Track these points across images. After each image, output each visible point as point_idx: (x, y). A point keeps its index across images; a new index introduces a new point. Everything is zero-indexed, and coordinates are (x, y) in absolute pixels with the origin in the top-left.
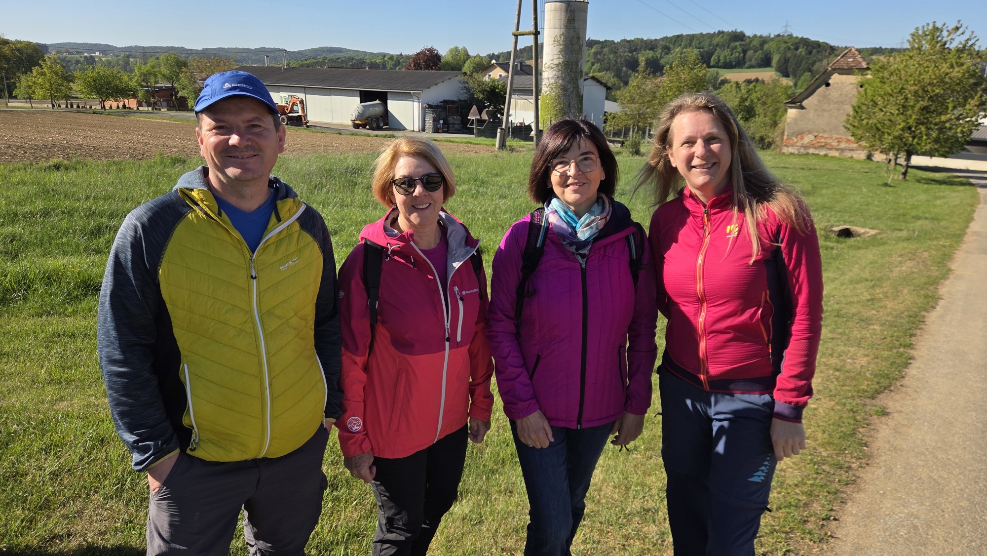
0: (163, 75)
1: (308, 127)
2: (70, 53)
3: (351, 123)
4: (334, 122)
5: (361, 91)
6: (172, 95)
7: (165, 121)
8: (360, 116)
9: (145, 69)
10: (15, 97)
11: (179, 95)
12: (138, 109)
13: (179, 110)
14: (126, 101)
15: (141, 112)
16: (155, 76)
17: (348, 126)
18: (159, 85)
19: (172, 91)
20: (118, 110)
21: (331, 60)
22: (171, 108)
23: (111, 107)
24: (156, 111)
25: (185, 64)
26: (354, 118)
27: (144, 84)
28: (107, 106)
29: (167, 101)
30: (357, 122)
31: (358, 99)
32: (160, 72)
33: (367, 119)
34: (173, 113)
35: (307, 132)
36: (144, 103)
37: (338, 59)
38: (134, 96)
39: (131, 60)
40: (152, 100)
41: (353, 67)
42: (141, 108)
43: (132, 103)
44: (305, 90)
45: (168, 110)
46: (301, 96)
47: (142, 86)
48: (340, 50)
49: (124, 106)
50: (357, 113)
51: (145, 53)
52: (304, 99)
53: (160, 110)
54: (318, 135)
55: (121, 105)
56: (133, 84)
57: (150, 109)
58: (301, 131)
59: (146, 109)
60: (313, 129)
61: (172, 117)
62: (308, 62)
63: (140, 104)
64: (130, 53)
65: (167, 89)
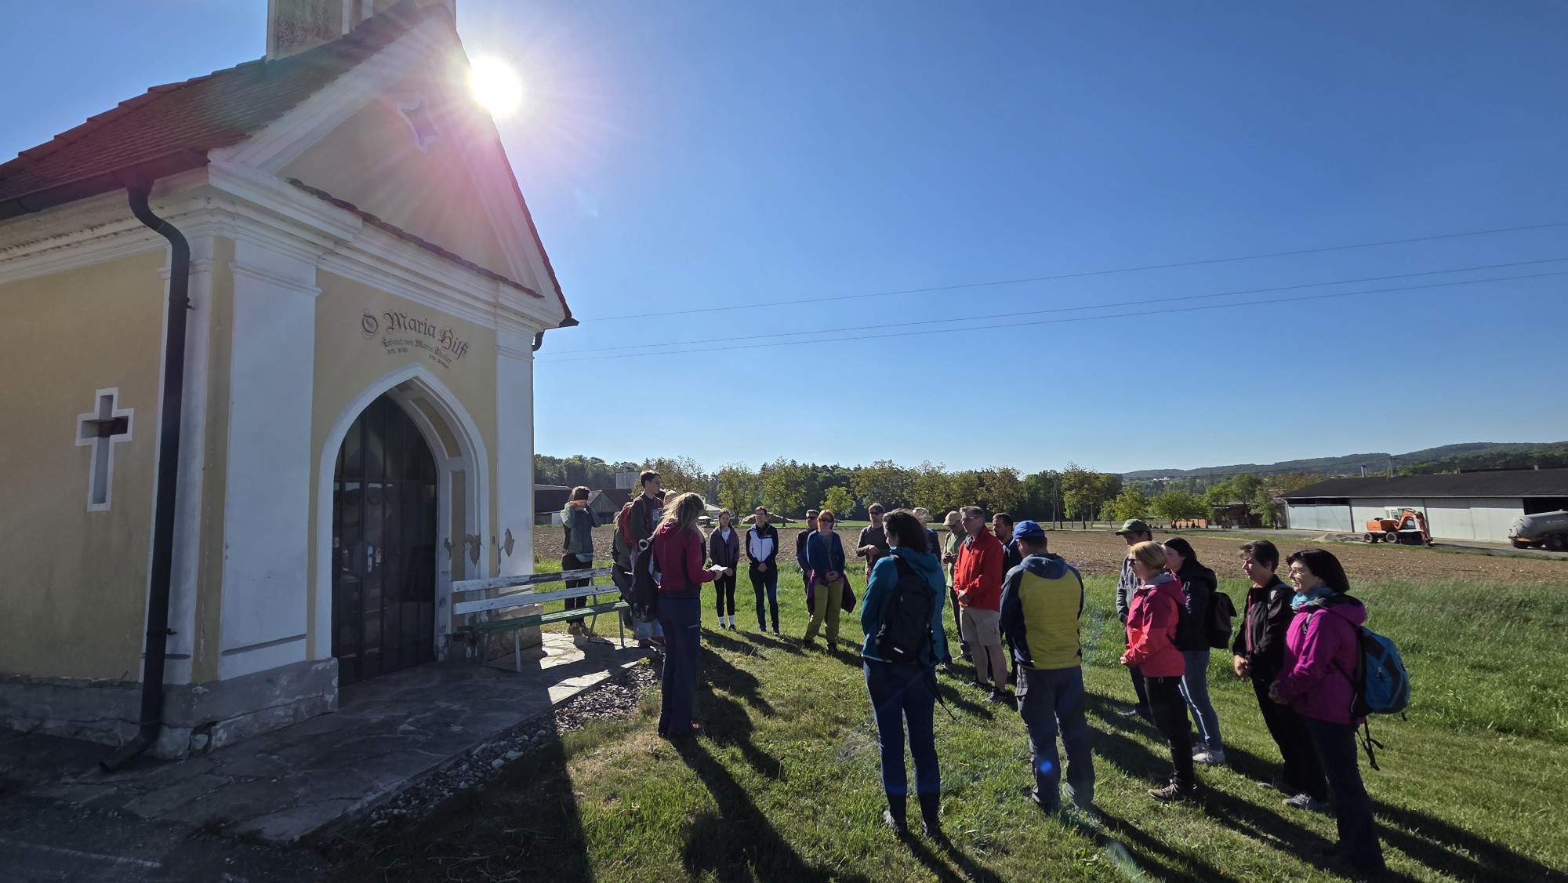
0: (1235, 494)
1: (1432, 545)
2: (1141, 479)
3: (1509, 541)
4: (1478, 539)
5: (1525, 499)
8: (1526, 531)
9: (1215, 490)
10: (1099, 520)
12: (1207, 527)
13: (1252, 527)
14: (1196, 521)
15: (1213, 531)
16: (1226, 495)
17: (1505, 544)
18: (1230, 503)
19: (1244, 509)
20: (1187, 529)
22: (1244, 524)
23: (1180, 527)
24: (1227, 529)
25: (1259, 482)
26: (1514, 534)
28: (1178, 524)
29: (1238, 519)
30: (1521, 540)
31: (1523, 510)
32: (1232, 492)
34: (1247, 531)
35: (1430, 552)
36: (1213, 522)
38: (1204, 516)
42: (1210, 527)
43: (1202, 523)
44: (1425, 502)
45: (1240, 528)
46: (1420, 509)
47: (1213, 506)
49: (1193, 525)
52: (1423, 513)
53: (1231, 528)
55: (1190, 524)
57: (1220, 527)
58: (1420, 553)
59: (1216, 527)
60: (1441, 548)
63: (1209, 523)
65: (1238, 507)
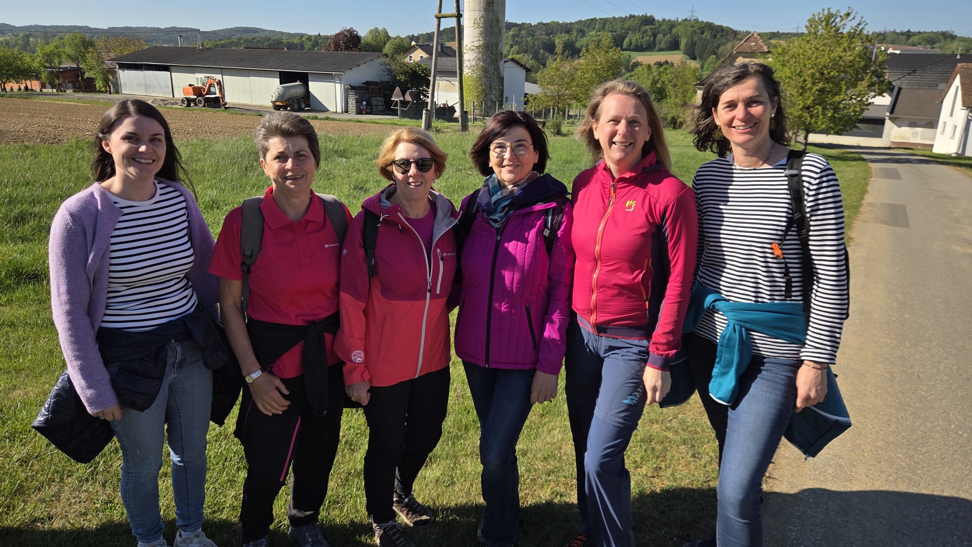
0: (68, 55)
1: (226, 108)
3: (271, 105)
4: (254, 104)
5: (279, 71)
6: (78, 76)
7: (72, 103)
8: (280, 97)
9: (49, 49)
11: (86, 75)
12: (41, 91)
13: (87, 92)
14: (28, 83)
15: (46, 94)
16: (59, 56)
17: (269, 107)
18: (63, 66)
19: (77, 72)
20: (19, 92)
21: (247, 41)
22: (77, 89)
23: (12, 90)
24: (61, 93)
25: (91, 44)
26: (274, 99)
27: (47, 64)
28: (8, 89)
29: (73, 82)
30: (277, 104)
31: (278, 80)
32: (65, 53)
33: (288, 100)
34: (80, 95)
35: (226, 114)
36: (48, 85)
37: (254, 39)
38: (37, 78)
39: (32, 39)
40: (57, 82)
41: (270, 47)
42: (44, 90)
43: (35, 85)
44: (223, 71)
45: (74, 91)
46: (218, 77)
47: (45, 67)
48: (255, 30)
49: (26, 88)
50: (277, 94)
51: (47, 33)
52: (221, 81)
53: (65, 91)
54: (238, 116)
55: (23, 87)
56: (36, 64)
57: (55, 91)
58: (220, 113)
59: (50, 91)
60: (232, 111)
61: (79, 98)
62: (222, 42)
63: (43, 86)
64: (30, 32)
65: (72, 69)
